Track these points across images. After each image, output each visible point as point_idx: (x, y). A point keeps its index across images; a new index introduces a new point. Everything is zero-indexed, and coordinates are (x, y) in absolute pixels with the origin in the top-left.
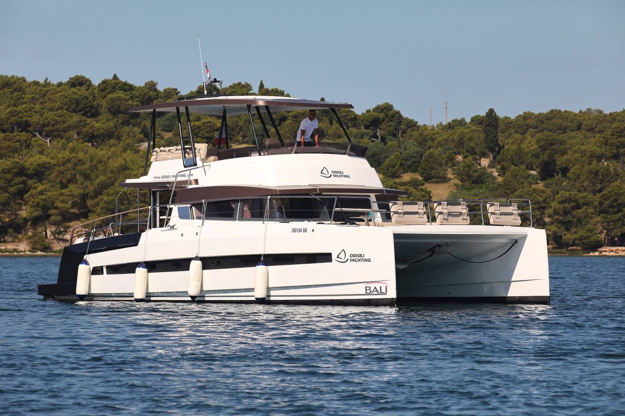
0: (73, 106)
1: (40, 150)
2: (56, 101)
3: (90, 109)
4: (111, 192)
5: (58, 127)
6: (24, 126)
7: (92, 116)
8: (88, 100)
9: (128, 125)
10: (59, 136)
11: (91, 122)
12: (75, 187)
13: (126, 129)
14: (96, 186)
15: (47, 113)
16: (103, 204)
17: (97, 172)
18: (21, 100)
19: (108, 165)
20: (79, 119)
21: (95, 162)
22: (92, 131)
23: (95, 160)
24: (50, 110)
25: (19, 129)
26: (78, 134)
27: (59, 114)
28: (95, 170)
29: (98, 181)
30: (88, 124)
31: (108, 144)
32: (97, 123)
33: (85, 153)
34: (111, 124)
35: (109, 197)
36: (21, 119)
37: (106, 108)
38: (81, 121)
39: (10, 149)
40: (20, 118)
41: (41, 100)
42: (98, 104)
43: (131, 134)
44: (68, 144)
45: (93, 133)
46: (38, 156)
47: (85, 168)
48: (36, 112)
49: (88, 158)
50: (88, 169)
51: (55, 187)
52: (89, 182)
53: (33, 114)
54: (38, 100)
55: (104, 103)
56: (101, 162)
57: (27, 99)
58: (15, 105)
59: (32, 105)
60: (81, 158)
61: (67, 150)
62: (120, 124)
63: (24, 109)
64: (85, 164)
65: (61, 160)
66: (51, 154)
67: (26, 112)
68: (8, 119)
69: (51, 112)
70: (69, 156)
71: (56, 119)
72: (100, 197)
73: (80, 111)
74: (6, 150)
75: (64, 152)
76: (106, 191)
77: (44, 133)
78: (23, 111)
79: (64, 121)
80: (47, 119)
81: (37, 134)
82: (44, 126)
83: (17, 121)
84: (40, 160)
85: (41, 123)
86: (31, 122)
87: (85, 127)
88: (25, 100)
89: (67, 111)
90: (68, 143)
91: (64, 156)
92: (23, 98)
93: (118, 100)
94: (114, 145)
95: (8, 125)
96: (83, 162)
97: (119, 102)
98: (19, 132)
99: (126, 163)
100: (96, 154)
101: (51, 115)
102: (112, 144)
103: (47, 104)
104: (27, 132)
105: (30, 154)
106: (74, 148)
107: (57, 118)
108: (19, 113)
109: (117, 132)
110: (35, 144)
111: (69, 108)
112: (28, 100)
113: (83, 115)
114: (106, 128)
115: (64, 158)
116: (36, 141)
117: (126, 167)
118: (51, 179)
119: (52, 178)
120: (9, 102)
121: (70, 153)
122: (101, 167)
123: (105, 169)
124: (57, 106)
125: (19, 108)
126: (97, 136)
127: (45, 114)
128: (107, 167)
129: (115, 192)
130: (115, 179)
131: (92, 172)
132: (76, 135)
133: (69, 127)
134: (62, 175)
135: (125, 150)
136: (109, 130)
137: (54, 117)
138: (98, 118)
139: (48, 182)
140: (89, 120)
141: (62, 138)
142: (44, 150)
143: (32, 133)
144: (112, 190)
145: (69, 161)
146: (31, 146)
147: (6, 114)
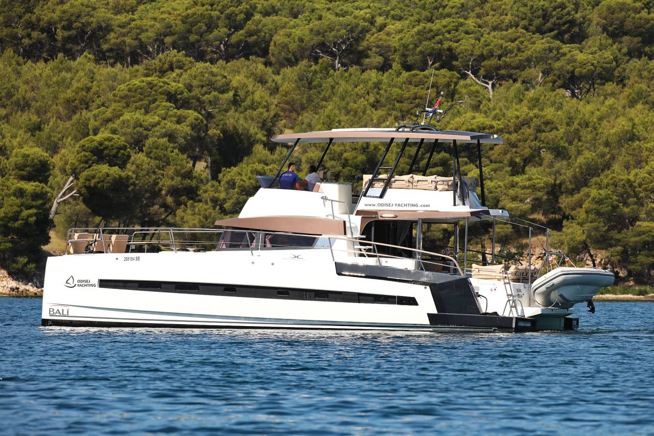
0: (537, 22)
1: (473, 103)
2: (505, 12)
3: (569, 27)
4: (605, 181)
5: (508, 60)
6: (446, 59)
7: (572, 40)
8: (565, 11)
9: (639, 57)
10: (510, 76)
11: (570, 51)
12: (537, 171)
13: (636, 63)
14: (577, 170)
15: (489, 34)
16: (589, 202)
17: (580, 144)
18: (441, 10)
19: (600, 130)
20: (547, 45)
21: (575, 125)
22: (572, 68)
23: (576, 123)
24: (494, 29)
25: (437, 65)
26: (546, 73)
27: (509, 36)
28: (576, 140)
29: (581, 160)
30: (564, 54)
31: (601, 92)
32: (581, 52)
33: (558, 109)
34: (608, 54)
35: (600, 191)
36: (440, 45)
37: (598, 24)
38: (551, 50)
39: (417, 101)
40: (438, 43)
41: (478, 10)
42: (584, 18)
43: (645, 73)
44: (527, 93)
45: (573, 72)
46: (469, 114)
47: (556, 136)
48: (467, 33)
49: (563, 118)
50: (562, 138)
51: (501, 171)
52: (565, 162)
53: (461, 37)
54: (473, 11)
55: (595, 17)
56: (587, 126)
57: (452, 8)
58: (430, 20)
59: (462, 20)
60: (549, 117)
61: (525, 102)
62: (625, 55)
63: (445, 27)
64: (557, 129)
65: (512, 121)
66: (494, 109)
67: (449, 33)
68: (416, 46)
69: (496, 33)
70: (527, 115)
71: (504, 46)
72: (585, 190)
73: (551, 30)
74: (411, 103)
75: (518, 107)
76: (594, 179)
77: (482, 72)
78: (444, 30)
79: (519, 50)
80: (488, 45)
81: (470, 73)
82: (482, 57)
83: (433, 49)
84: (473, 121)
85: (477, 52)
86: (458, 50)
87: (558, 59)
88: (447, 10)
89: (525, 31)
90: (527, 89)
91: (518, 113)
92: (444, 7)
93: (621, 10)
94: (613, 94)
95: (416, 57)
96: (553, 126)
97: (623, 13)
98: (437, 69)
99: (633, 128)
100: (577, 111)
101: (495, 39)
102: (609, 92)
103: (489, 17)
104: (451, 68)
105: (456, 111)
106: (537, 100)
107: (507, 44)
108: (437, 35)
109: (619, 69)
110: (464, 91)
111: (530, 25)
112: (454, 10)
113: (556, 37)
114: (598, 62)
115: (518, 117)
116: (466, 86)
117: (634, 135)
118: (493, 158)
119: (496, 156)
120: (418, 13)
121: (530, 109)
122: (587, 135)
123: (595, 139)
124: (507, 21)
125: (437, 26)
126: (582, 77)
127: (486, 35)
128: (597, 134)
129: (611, 182)
130: (613, 158)
131: (570, 143)
132: (541, 75)
133: (529, 60)
134: (514, 150)
135: (632, 103)
136: (605, 65)
137: (500, 42)
138: (584, 43)
139: (488, 162)
140: (565, 48)
141: (515, 81)
142: (480, 102)
143: (459, 72)
144: (607, 176)
145: (526, 123)
146: (457, 96)
147: (413, 36)
